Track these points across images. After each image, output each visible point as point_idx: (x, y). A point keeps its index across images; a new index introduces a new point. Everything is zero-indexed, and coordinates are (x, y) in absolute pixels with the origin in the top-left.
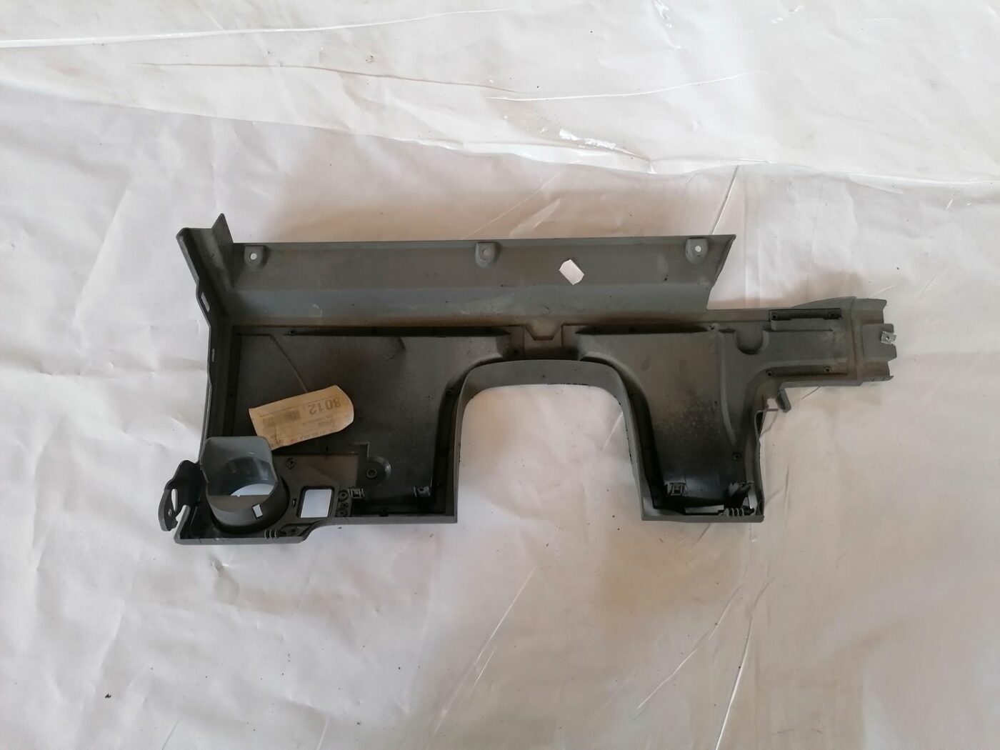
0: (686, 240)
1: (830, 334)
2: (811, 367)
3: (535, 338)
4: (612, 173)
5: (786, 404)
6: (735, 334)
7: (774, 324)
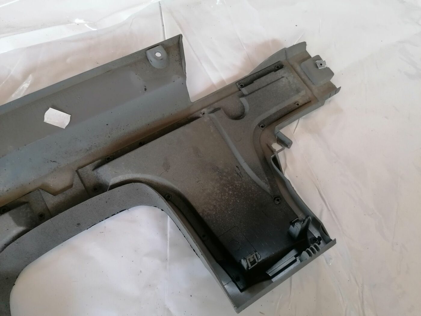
0: (146, 53)
1: (284, 79)
2: (286, 107)
3: (55, 194)
4: (66, 41)
5: (287, 142)
6: (221, 109)
7: (244, 91)
